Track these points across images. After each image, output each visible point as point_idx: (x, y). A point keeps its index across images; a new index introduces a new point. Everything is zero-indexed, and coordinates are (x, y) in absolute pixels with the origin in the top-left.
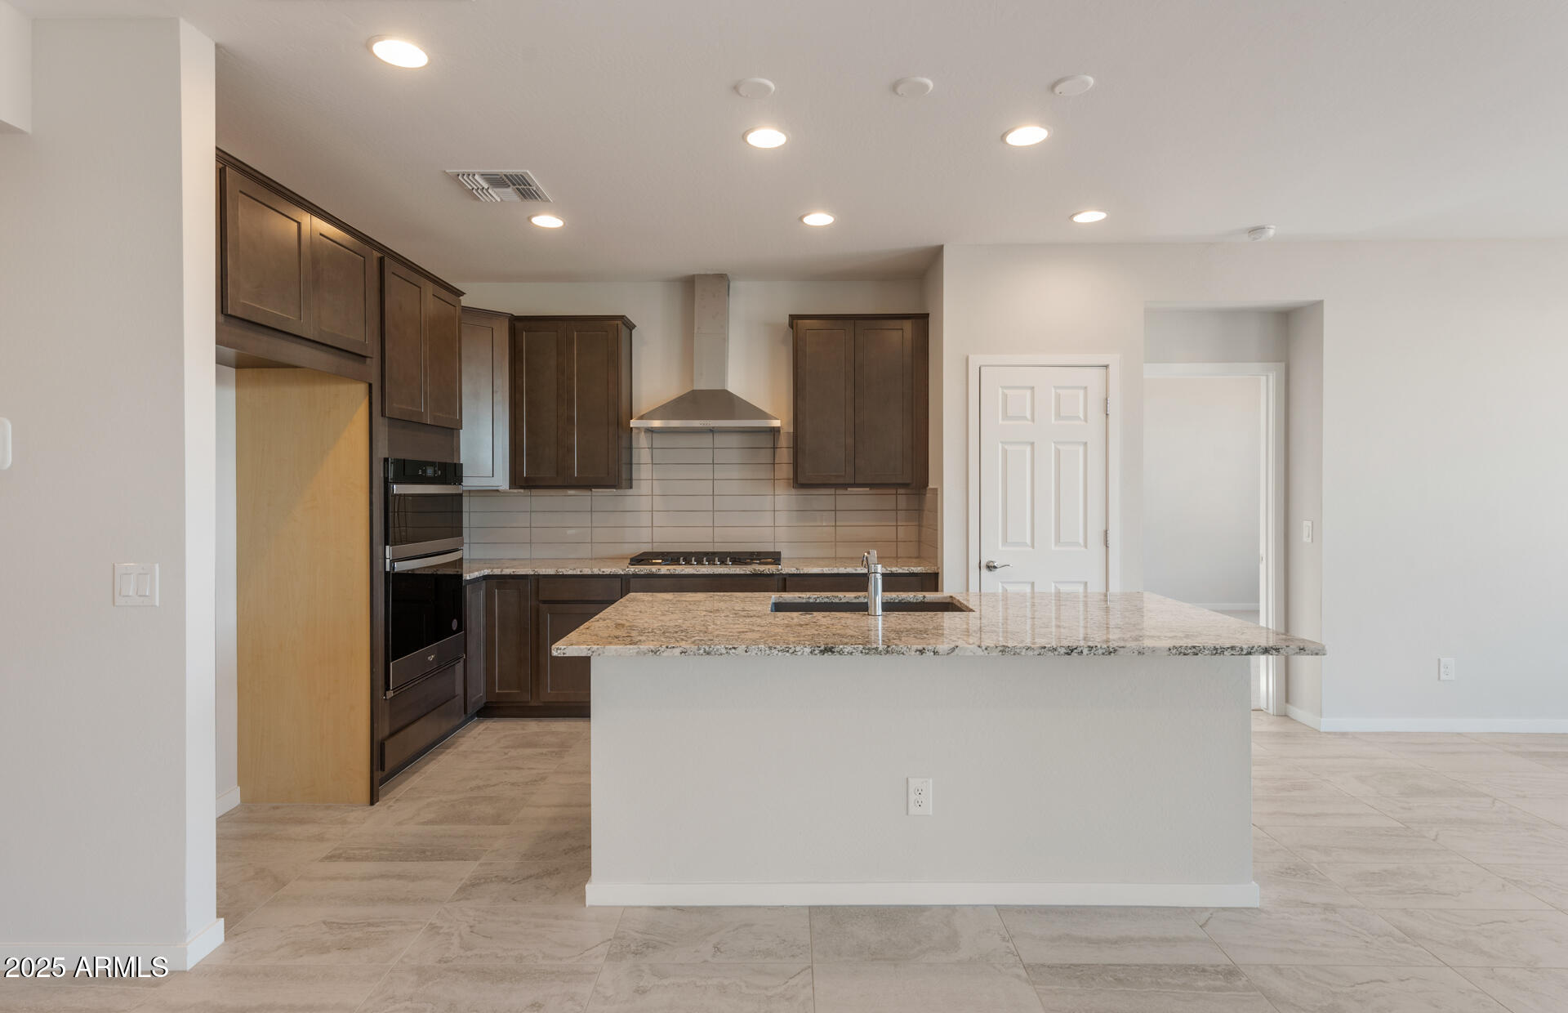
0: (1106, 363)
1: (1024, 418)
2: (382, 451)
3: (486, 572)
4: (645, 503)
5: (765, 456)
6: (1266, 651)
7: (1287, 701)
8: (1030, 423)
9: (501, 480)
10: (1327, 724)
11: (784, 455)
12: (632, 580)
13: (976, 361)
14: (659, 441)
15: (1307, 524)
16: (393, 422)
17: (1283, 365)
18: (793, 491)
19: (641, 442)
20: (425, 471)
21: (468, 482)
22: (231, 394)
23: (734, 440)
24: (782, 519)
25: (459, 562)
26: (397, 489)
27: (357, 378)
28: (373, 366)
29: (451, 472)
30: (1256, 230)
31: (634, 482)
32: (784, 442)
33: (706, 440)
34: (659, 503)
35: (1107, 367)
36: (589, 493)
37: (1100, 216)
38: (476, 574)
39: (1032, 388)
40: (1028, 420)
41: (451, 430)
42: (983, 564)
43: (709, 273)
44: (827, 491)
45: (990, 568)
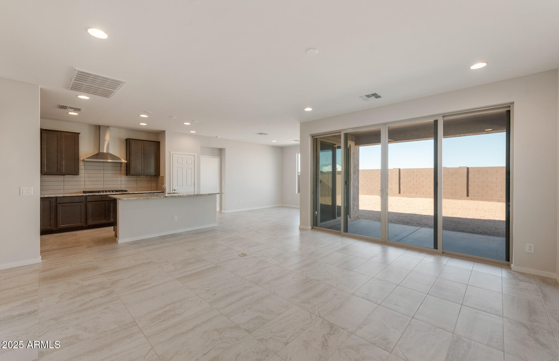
1: (181, 163)
4: (83, 179)
5: (119, 168)
6: (218, 194)
7: (221, 210)
10: (226, 212)
11: (124, 168)
12: (88, 197)
13: (172, 153)
14: (87, 164)
15: (223, 182)
17: (220, 157)
18: (126, 176)
23: (110, 164)
24: (123, 183)
30: (217, 137)
31: (80, 174)
32: (123, 165)
33: (102, 164)
34: (87, 179)
35: (194, 155)
36: (63, 176)
37: (189, 124)
43: (105, 125)
44: (135, 176)
45: (174, 190)
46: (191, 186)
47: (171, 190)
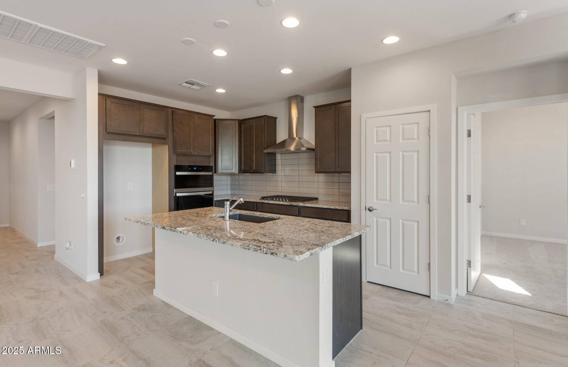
0: (428, 109)
1: (386, 141)
2: (174, 163)
4: (280, 178)
8: (389, 143)
9: (235, 171)
13: (364, 116)
14: (283, 157)
16: (179, 155)
19: (278, 157)
20: (194, 168)
21: (219, 171)
22: (150, 150)
23: (305, 156)
26: (178, 173)
28: (170, 139)
29: (207, 168)
34: (283, 178)
35: (429, 111)
36: (265, 175)
39: (390, 126)
40: (389, 141)
41: (208, 156)
42: (367, 208)
45: (370, 210)
46: (418, 203)
47: (363, 207)
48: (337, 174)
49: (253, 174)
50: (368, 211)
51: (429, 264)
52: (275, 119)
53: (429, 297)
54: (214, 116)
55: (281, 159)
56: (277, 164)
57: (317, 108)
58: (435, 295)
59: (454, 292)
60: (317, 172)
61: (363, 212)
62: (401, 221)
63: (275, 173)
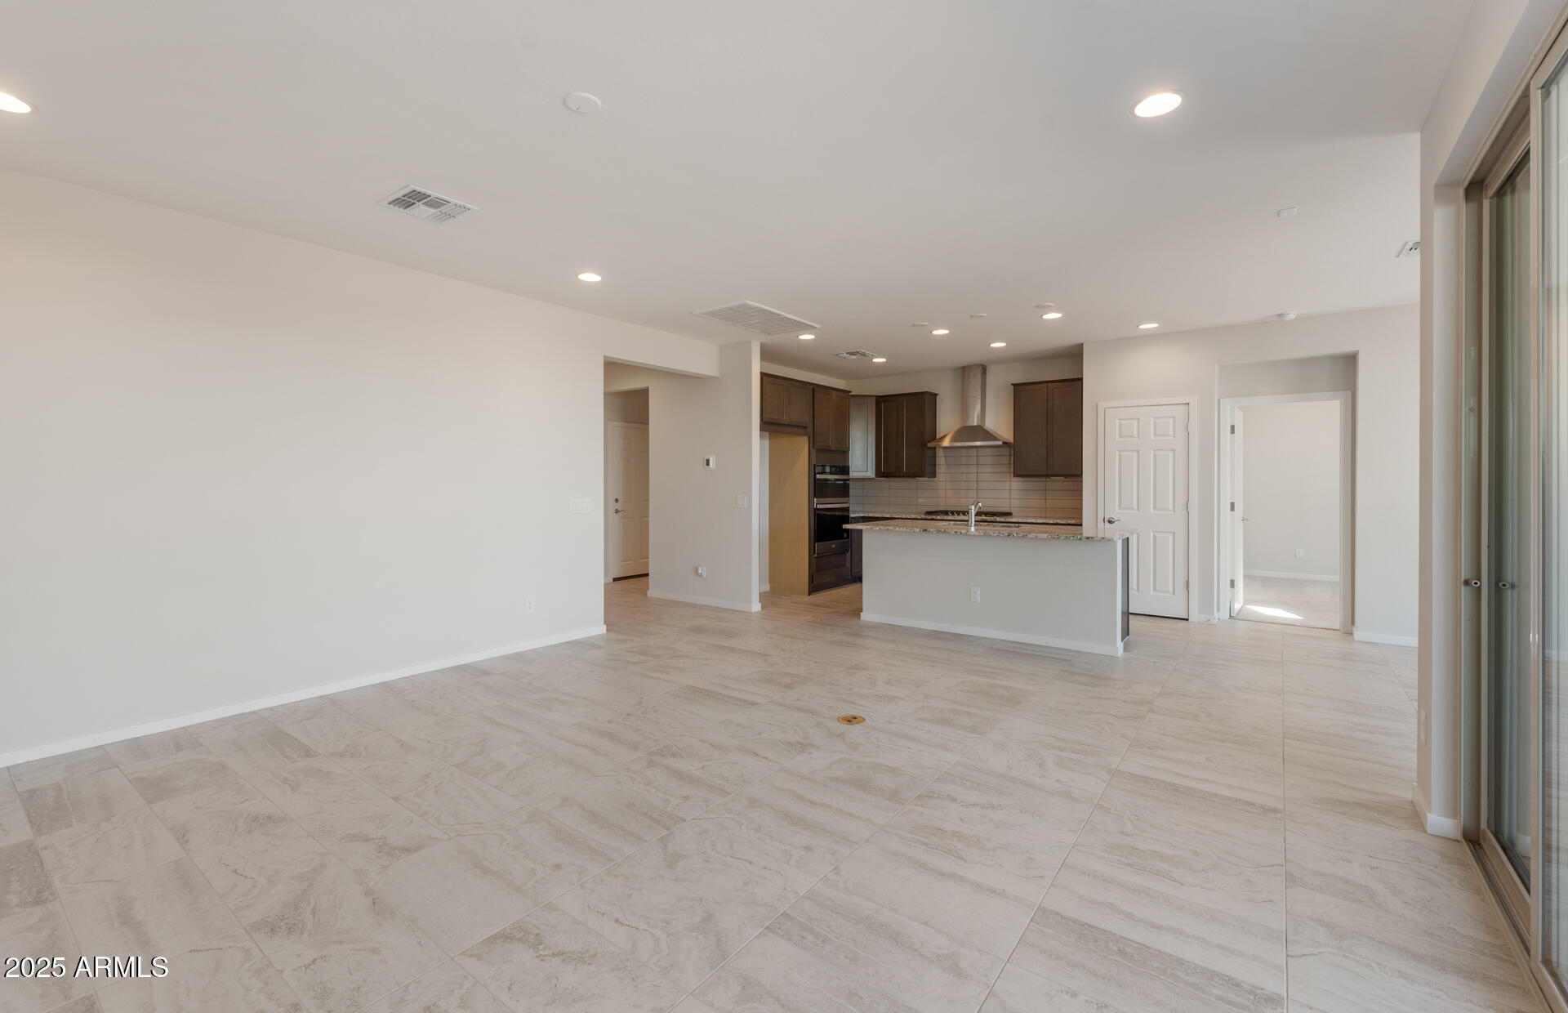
0: (1186, 401)
1: (1133, 436)
2: (814, 462)
3: (862, 515)
4: (943, 485)
5: (1001, 459)
9: (871, 473)
11: (1009, 457)
13: (1102, 405)
14: (949, 453)
16: (818, 450)
19: (940, 453)
20: (831, 470)
21: (852, 475)
22: (767, 442)
23: (989, 452)
24: (1015, 494)
25: (847, 509)
26: (818, 476)
27: (805, 435)
28: (810, 429)
29: (845, 470)
31: (937, 475)
34: (950, 485)
35: (1189, 404)
38: (856, 515)
39: (1138, 419)
40: (1136, 438)
41: (845, 452)
42: (1106, 519)
44: (1037, 479)
45: (1110, 522)
46: (1174, 511)
47: (1100, 519)
48: (1043, 479)
49: (891, 479)
50: (1107, 523)
51: (1188, 582)
52: (935, 395)
53: (1187, 620)
54: (850, 392)
55: (946, 457)
56: (937, 463)
57: (1018, 388)
58: (1195, 617)
59: (1216, 614)
60: (1016, 475)
61: (1101, 524)
62: (1152, 533)
63: (935, 477)
